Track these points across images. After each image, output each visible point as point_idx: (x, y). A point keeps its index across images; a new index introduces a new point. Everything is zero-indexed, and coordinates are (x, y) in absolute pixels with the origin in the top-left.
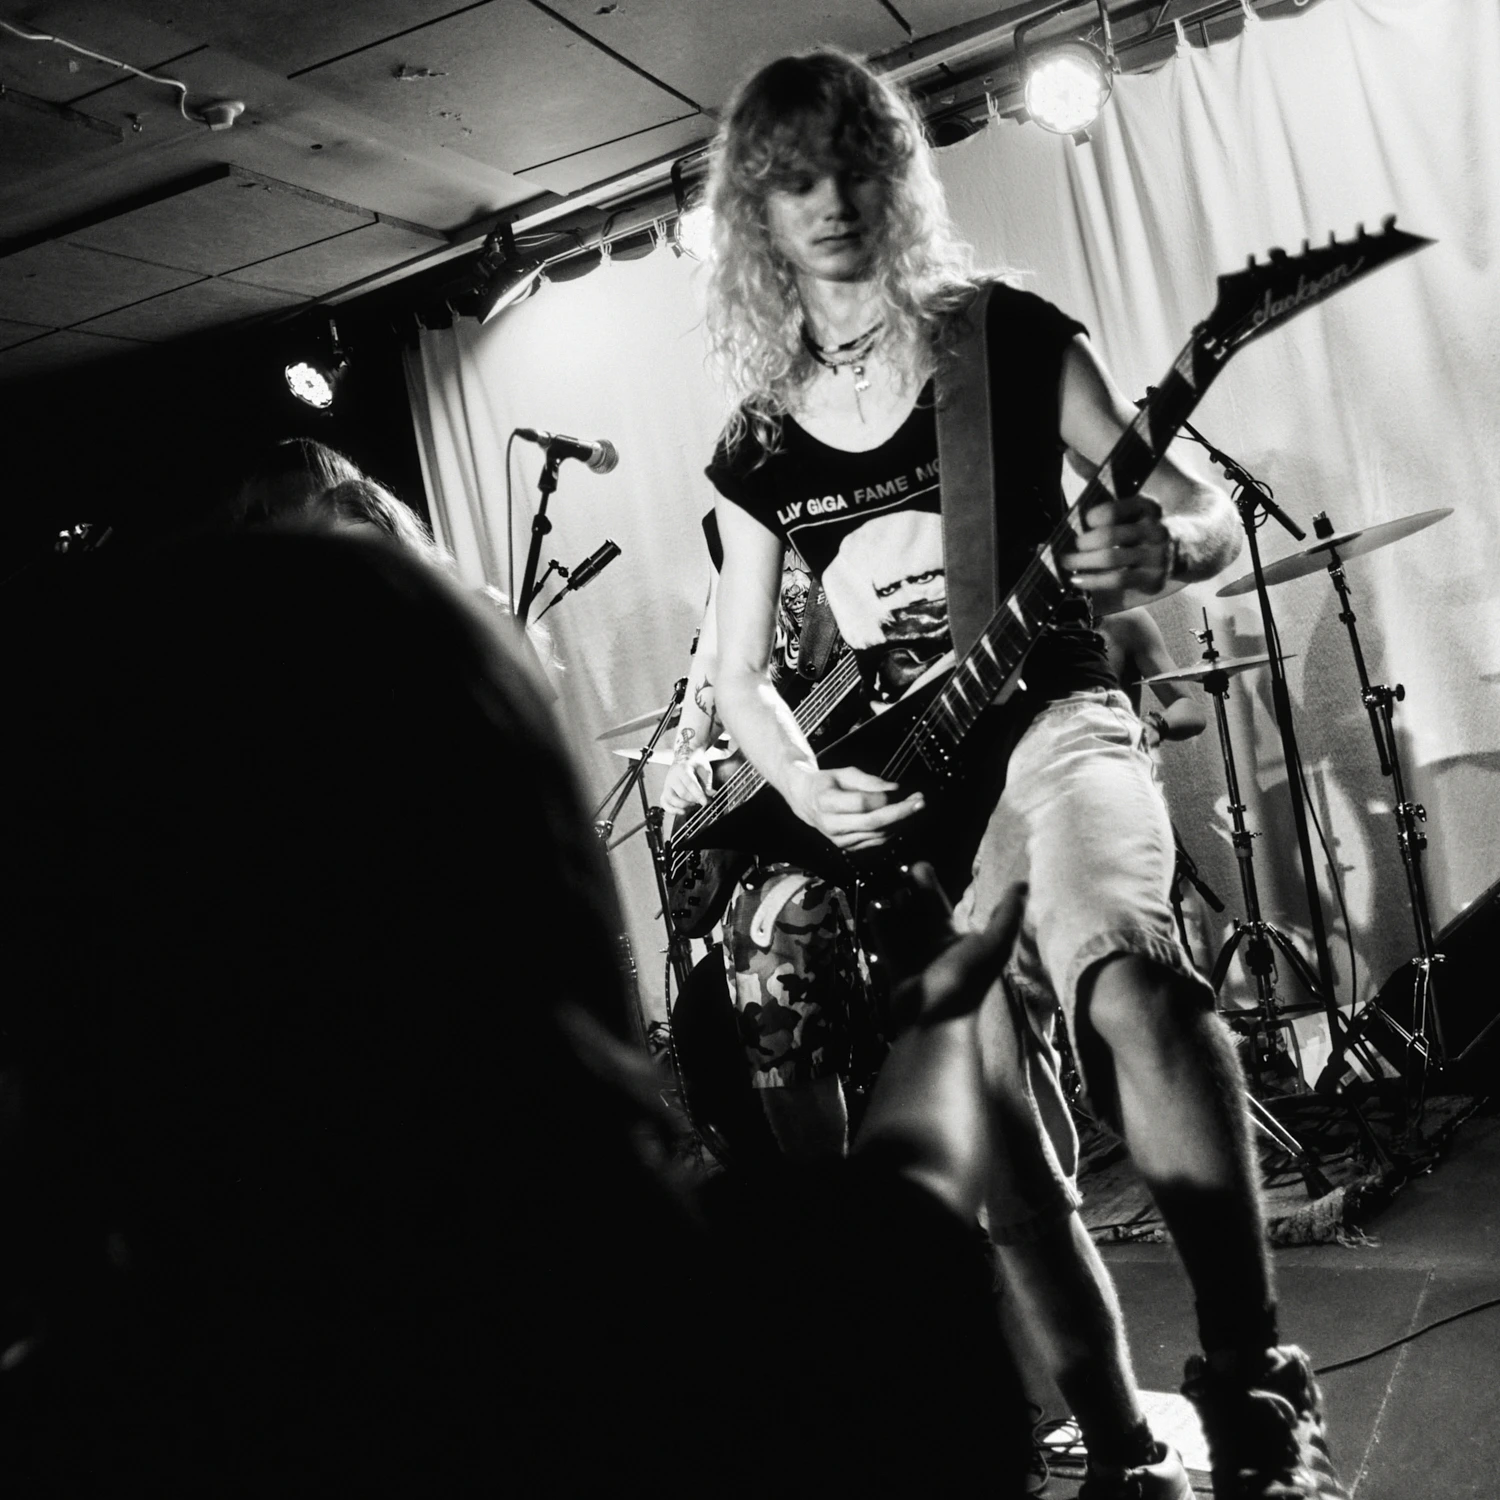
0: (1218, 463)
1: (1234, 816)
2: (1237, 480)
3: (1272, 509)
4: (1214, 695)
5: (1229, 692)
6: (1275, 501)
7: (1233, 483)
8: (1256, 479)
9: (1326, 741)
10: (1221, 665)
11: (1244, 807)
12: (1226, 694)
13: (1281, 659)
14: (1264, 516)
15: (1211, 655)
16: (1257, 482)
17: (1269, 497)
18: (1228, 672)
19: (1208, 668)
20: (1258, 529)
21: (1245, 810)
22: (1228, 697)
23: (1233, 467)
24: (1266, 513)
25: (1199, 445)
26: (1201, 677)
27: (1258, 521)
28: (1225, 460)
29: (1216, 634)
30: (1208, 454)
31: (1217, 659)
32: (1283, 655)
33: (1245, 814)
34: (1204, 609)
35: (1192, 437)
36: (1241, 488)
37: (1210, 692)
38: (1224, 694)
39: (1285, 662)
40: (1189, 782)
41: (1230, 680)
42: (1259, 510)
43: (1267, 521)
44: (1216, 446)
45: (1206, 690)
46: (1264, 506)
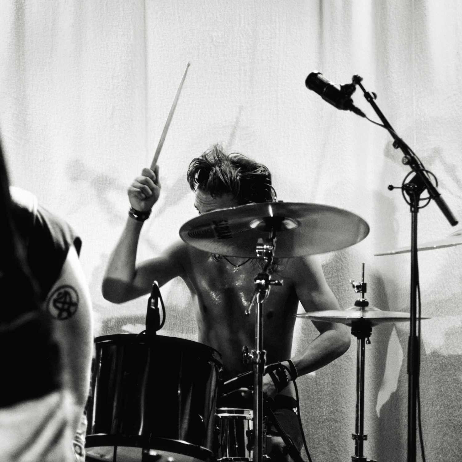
0: (399, 149)
1: (356, 443)
2: (412, 167)
3: (435, 195)
4: (358, 339)
5: (370, 338)
6: (440, 190)
7: (408, 168)
8: (426, 169)
9: (438, 395)
10: (369, 315)
11: (366, 436)
12: (368, 340)
13: (420, 319)
14: (427, 200)
15: (362, 305)
16: (427, 172)
17: (434, 185)
18: (373, 322)
19: (357, 314)
20: (420, 210)
21: (366, 439)
22: (370, 343)
23: (410, 155)
24: (429, 198)
25: (386, 131)
26: (350, 322)
27: (421, 203)
28: (405, 149)
29: (368, 288)
30: (393, 140)
31: (366, 308)
32: (422, 316)
33: (365, 443)
34: (364, 264)
35: (382, 124)
36: (414, 174)
37: (355, 335)
38: (366, 339)
39: (422, 321)
40: (320, 407)
41: (373, 328)
42: (425, 194)
43: (429, 204)
44: (400, 135)
45: (352, 333)
46: (429, 192)
